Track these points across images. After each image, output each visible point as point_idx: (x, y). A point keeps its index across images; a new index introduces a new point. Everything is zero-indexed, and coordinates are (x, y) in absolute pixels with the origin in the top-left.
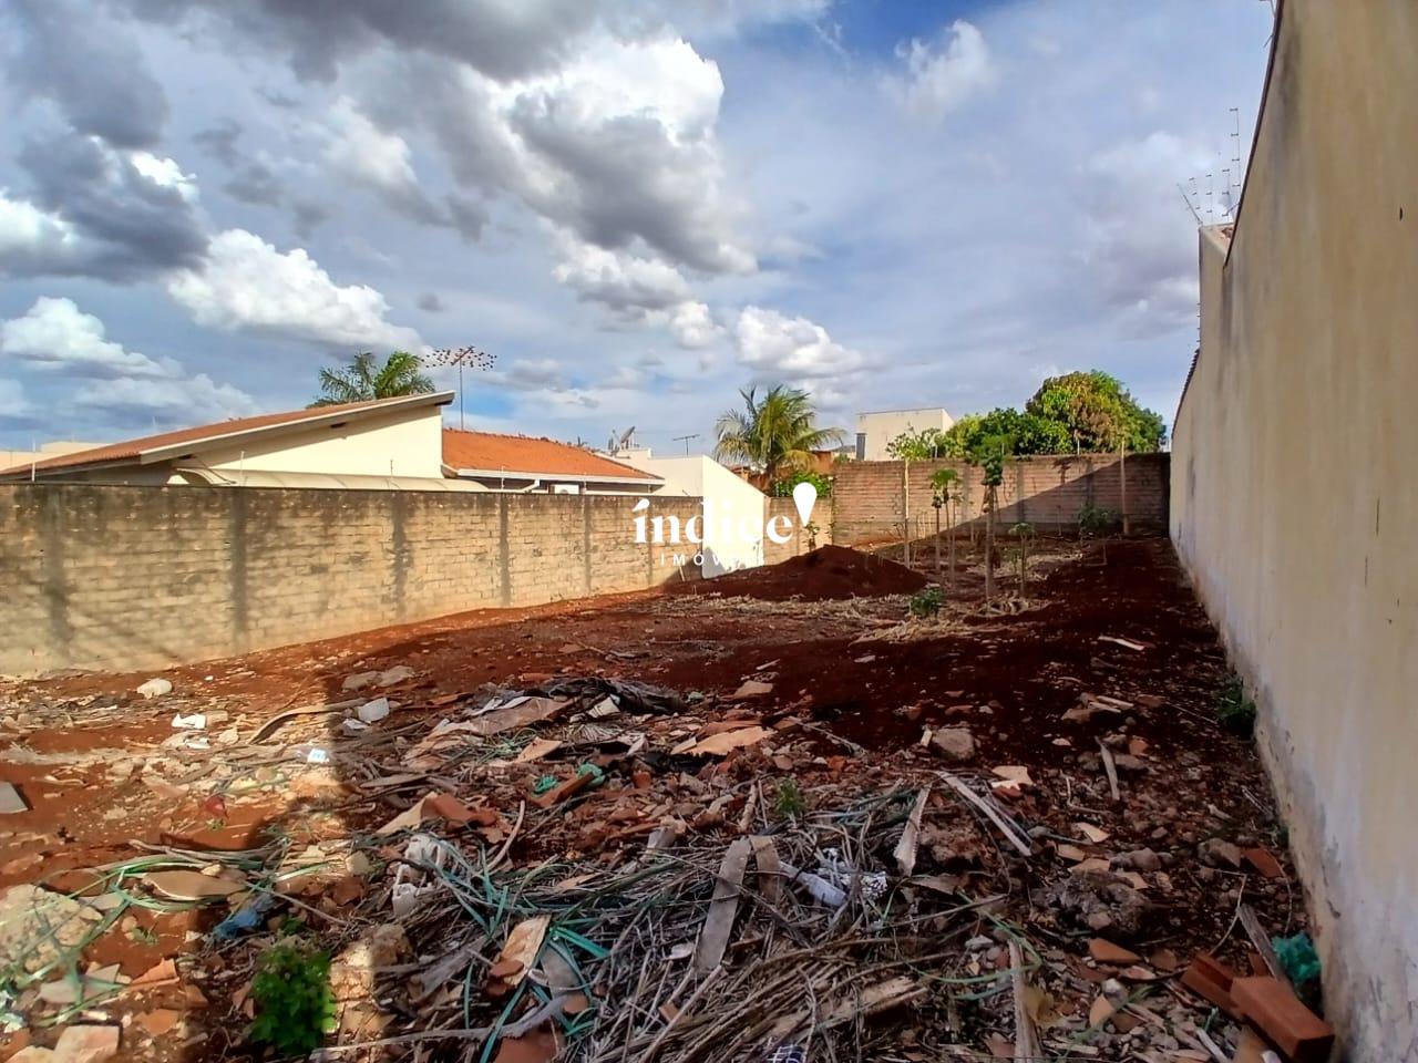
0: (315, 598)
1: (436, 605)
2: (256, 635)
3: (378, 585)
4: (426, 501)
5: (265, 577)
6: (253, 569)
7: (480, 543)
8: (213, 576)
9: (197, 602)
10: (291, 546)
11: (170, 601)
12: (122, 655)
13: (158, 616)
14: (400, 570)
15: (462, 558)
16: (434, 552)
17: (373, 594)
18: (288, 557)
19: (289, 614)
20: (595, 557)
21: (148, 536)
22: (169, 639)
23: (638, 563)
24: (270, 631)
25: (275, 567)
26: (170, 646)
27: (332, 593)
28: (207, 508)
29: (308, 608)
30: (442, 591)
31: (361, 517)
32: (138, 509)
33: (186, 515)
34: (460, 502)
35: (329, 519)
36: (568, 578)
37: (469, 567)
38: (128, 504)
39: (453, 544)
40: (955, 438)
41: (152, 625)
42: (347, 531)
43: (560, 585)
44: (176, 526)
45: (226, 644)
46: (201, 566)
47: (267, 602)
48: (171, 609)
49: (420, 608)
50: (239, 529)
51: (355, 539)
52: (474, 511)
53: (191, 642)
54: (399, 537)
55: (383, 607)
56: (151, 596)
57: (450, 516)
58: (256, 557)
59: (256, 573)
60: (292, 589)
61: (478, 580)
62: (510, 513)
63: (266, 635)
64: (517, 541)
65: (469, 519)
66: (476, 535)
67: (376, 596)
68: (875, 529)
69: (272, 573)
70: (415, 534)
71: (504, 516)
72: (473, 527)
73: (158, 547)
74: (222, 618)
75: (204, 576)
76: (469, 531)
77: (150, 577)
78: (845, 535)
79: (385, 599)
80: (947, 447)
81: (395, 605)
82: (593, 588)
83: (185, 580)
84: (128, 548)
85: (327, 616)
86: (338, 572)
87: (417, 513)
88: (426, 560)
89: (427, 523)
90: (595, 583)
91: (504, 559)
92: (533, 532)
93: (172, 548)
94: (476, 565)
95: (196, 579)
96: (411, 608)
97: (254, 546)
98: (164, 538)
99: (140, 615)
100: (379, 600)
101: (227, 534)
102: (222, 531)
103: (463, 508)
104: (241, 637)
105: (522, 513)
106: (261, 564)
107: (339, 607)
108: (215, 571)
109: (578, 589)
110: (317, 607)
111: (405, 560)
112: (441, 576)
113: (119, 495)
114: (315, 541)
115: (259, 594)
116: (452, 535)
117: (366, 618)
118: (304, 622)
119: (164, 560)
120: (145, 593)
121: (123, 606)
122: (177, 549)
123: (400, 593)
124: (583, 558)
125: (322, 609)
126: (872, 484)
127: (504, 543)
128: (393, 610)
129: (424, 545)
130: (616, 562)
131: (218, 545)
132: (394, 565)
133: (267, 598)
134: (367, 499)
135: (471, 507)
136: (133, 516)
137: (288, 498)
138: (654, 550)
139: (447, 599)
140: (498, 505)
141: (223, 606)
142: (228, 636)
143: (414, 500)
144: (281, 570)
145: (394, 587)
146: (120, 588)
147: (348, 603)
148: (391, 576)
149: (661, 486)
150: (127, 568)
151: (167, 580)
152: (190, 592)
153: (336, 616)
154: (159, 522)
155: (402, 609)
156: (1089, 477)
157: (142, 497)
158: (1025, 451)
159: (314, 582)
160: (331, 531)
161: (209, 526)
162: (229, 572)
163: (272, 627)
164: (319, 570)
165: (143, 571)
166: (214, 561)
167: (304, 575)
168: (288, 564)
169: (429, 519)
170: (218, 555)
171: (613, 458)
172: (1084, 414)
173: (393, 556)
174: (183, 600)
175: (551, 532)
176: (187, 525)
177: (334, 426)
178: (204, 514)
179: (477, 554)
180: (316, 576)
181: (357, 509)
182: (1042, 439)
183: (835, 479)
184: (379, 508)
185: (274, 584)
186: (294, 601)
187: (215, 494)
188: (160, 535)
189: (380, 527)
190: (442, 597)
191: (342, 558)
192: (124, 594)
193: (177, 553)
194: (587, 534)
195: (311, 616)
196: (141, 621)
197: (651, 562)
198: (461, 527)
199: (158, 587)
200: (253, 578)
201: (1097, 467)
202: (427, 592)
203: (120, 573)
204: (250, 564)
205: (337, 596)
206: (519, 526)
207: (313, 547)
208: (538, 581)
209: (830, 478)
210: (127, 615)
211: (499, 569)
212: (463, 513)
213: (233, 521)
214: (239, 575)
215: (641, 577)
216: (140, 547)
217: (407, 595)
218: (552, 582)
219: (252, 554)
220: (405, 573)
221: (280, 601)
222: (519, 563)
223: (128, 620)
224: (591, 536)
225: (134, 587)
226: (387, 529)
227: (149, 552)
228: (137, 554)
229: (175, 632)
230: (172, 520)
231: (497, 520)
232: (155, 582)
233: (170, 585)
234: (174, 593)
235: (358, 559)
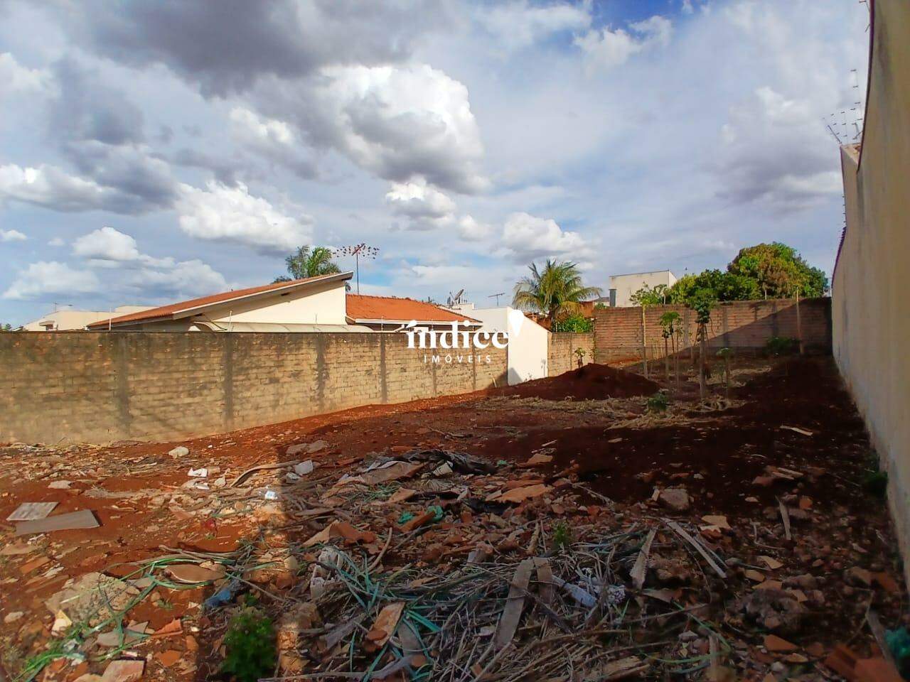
0: (272, 398)
1: (342, 402)
2: (237, 420)
3: (308, 390)
4: (336, 339)
5: (243, 385)
6: (237, 381)
7: (369, 364)
8: (213, 386)
9: (204, 401)
10: (258, 367)
11: (188, 400)
12: (160, 432)
13: (181, 409)
14: (321, 380)
15: (356, 373)
16: (342, 369)
17: (305, 395)
18: (256, 373)
19: (257, 408)
20: (439, 372)
21: (176, 362)
22: (188, 423)
23: (466, 376)
24: (246, 418)
25: (249, 380)
26: (188, 427)
27: (282, 395)
28: (211, 345)
29: (267, 404)
30: (345, 394)
31: (299, 349)
32: (171, 346)
33: (199, 349)
34: (357, 339)
35: (280, 351)
36: (422, 386)
37: (362, 378)
38: (166, 343)
39: (352, 365)
41: (178, 414)
42: (290, 357)
43: (418, 390)
44: (193, 356)
45: (221, 426)
46: (207, 379)
47: (244, 400)
48: (189, 405)
49: (333, 404)
50: (228, 357)
51: (295, 362)
52: (365, 344)
53: (200, 424)
54: (321, 360)
55: (311, 404)
56: (179, 397)
57: (350, 348)
58: (238, 374)
59: (238, 383)
60: (259, 393)
61: (368, 387)
62: (387, 345)
63: (243, 420)
64: (390, 363)
65: (361, 349)
66: (366, 359)
67: (307, 397)
68: (623, 352)
69: (248, 383)
70: (330, 359)
71: (383, 347)
72: (364, 354)
73: (182, 368)
74: (218, 410)
75: (208, 386)
76: (362, 357)
77: (178, 386)
78: (602, 356)
79: (312, 399)
80: (672, 297)
81: (318, 402)
82: (438, 392)
83: (198, 387)
84: (165, 369)
85: (278, 409)
86: (285, 382)
87: (331, 346)
88: (336, 375)
89: (337, 352)
90: (439, 388)
91: (383, 374)
92: (401, 357)
93: (190, 369)
94: (366, 377)
95: (204, 387)
96: (327, 404)
97: (237, 367)
98: (186, 363)
99: (171, 408)
100: (309, 399)
101: (222, 360)
102: (219, 359)
103: (358, 343)
104: (229, 422)
105: (394, 345)
106: (241, 378)
107: (285, 404)
108: (216, 382)
109: (429, 392)
110: (273, 403)
111: (324, 375)
112: (345, 384)
113: (160, 338)
114: (272, 364)
115: (240, 396)
116: (352, 360)
117: (301, 410)
118: (265, 413)
119: (186, 376)
120: (175, 395)
121: (162, 403)
122: (193, 369)
123: (321, 395)
124: (432, 373)
125: (275, 405)
126: (620, 322)
127: (383, 364)
128: (317, 405)
129: (335, 365)
130: (452, 375)
131: (217, 367)
132: (317, 378)
133: (244, 398)
134: (302, 338)
135: (363, 342)
136: (168, 350)
137: (257, 338)
138: (476, 368)
139: (349, 399)
140: (379, 340)
141: (219, 403)
142: (222, 421)
143: (330, 338)
144: (252, 381)
145: (318, 391)
146: (160, 393)
147: (290, 401)
148: (316, 384)
149: (480, 327)
150: (165, 381)
151: (187, 388)
152: (201, 395)
153: (284, 409)
154: (184, 353)
155: (322, 405)
156: (774, 316)
157: (173, 339)
158: (728, 298)
159: (271, 388)
160: (281, 358)
161: (212, 355)
162: (222, 383)
163: (247, 415)
164: (274, 381)
165: (174, 383)
166: (214, 376)
167: (265, 384)
168: (257, 378)
169: (338, 349)
170: (216, 373)
171: (450, 310)
172: (769, 272)
173: (317, 372)
174: (197, 399)
175: (412, 357)
176: (199, 355)
177: (283, 295)
178: (209, 349)
179: (367, 371)
180: (272, 385)
181: (296, 344)
182: (740, 290)
183: (595, 319)
184: (309, 344)
185: (248, 390)
186: (259, 400)
188: (185, 361)
189: (310, 355)
190: (345, 397)
191: (287, 374)
192: (162, 396)
193: (194, 371)
195: (270, 409)
196: (171, 412)
197: (474, 375)
198: (357, 354)
199: (182, 392)
200: (236, 386)
201: (779, 308)
202: (337, 394)
203: (160, 384)
204: (234, 378)
205: (284, 397)
206: (393, 353)
207: (271, 367)
208: (404, 387)
209: (592, 319)
210: (164, 408)
211: (381, 380)
212: (359, 346)
213: (225, 352)
214: (228, 385)
215: (468, 384)
216: (172, 368)
217: (325, 396)
218: (413, 388)
219: (236, 372)
220: (324, 383)
221: (252, 400)
222: (392, 377)
223: (165, 412)
225: (169, 392)
226: (314, 356)
227: (178, 371)
228: (170, 372)
229: (192, 419)
230: (191, 352)
231: (379, 350)
232: (181, 389)
233: (189, 391)
234: (190, 395)
235: (297, 375)
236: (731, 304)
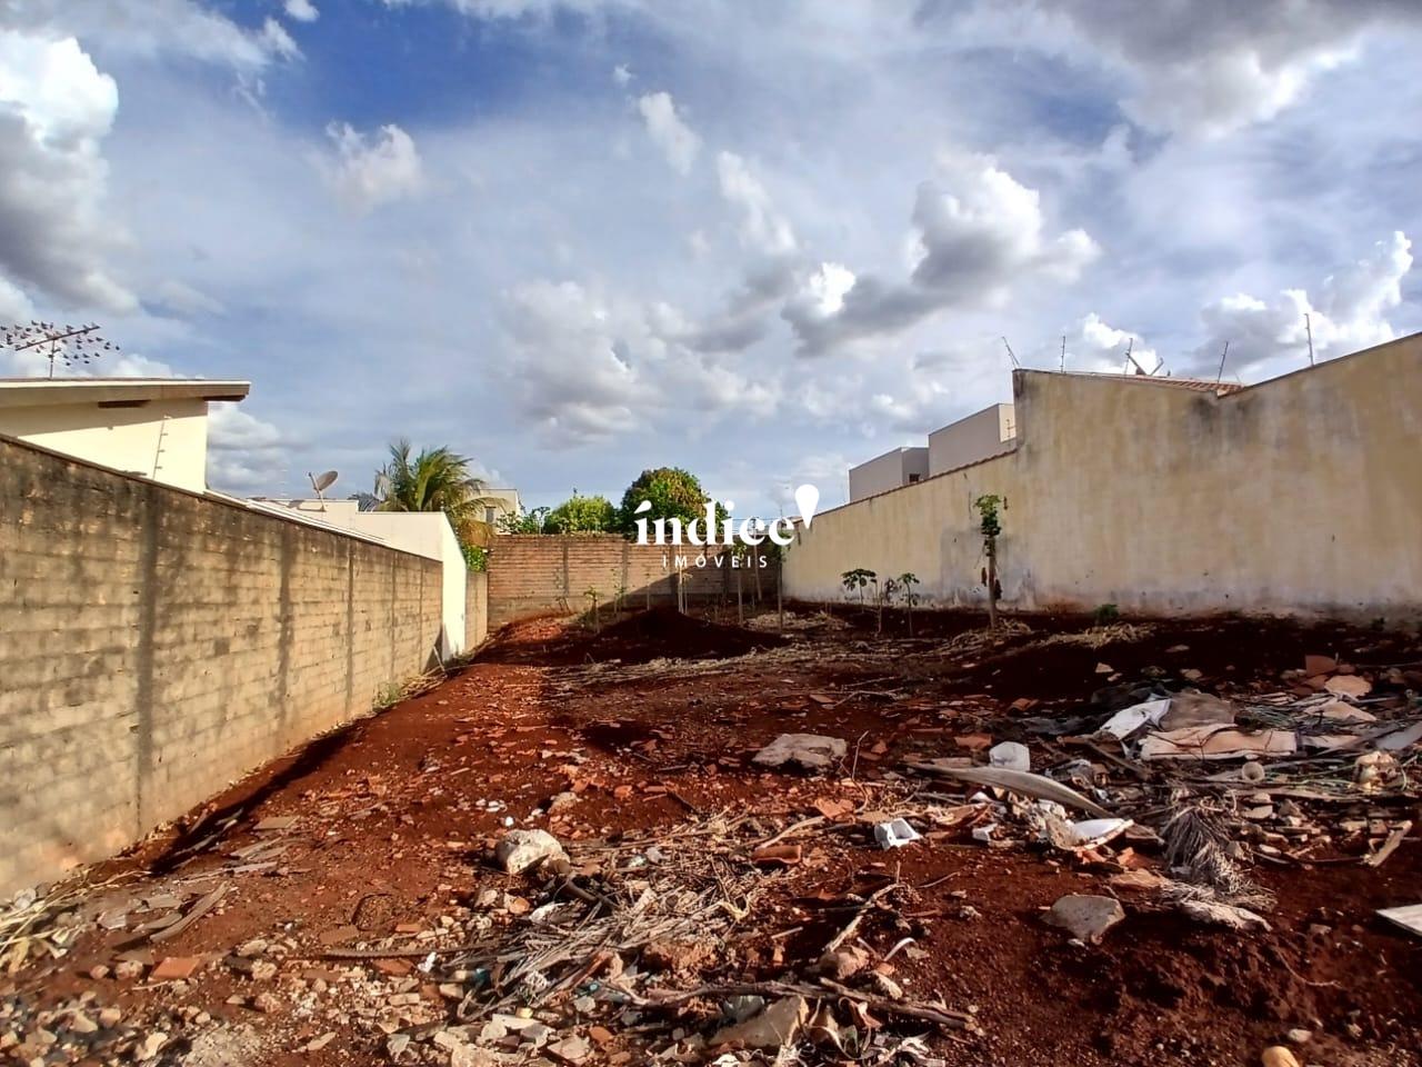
0: (214, 700)
3: (267, 675)
4: (304, 539)
5: (171, 662)
6: (160, 646)
7: (337, 609)
8: (117, 663)
9: (97, 718)
10: (199, 605)
11: (64, 717)
13: (50, 752)
14: (284, 648)
15: (325, 631)
16: (307, 621)
17: (262, 690)
18: (196, 624)
19: (193, 734)
21: (45, 566)
22: (64, 804)
23: (415, 641)
24: (172, 771)
25: (182, 643)
26: (65, 819)
27: (231, 690)
28: (120, 519)
29: (209, 720)
30: (311, 685)
31: (258, 558)
32: (35, 502)
33: (93, 529)
34: (326, 546)
35: (233, 559)
36: (383, 661)
37: (329, 644)
38: (24, 490)
39: (320, 609)
40: (568, 518)
41: (44, 774)
42: (247, 580)
44: (80, 549)
45: (128, 803)
46: (105, 640)
47: (172, 712)
48: (65, 734)
50: (149, 562)
51: (253, 595)
52: (334, 561)
53: (89, 808)
55: (269, 714)
56: (42, 706)
57: (319, 566)
58: (165, 623)
59: (163, 654)
60: (197, 686)
61: (334, 665)
62: (354, 567)
64: (357, 609)
65: (330, 573)
66: (334, 596)
67: (266, 693)
69: (179, 654)
70: (296, 592)
71: (351, 572)
72: (333, 584)
73: (56, 596)
74: (125, 748)
75: (108, 662)
76: (330, 590)
77: (41, 661)
78: (502, 612)
79: (271, 699)
80: (561, 526)
81: (278, 708)
83: (86, 669)
85: (227, 733)
86: (237, 653)
87: (298, 558)
88: (302, 634)
89: (304, 575)
91: (350, 634)
92: (366, 596)
93: (72, 598)
94: (333, 642)
95: (98, 668)
97: (163, 601)
98: (63, 575)
99: (26, 752)
100: (266, 701)
101: (137, 574)
102: (132, 568)
105: (361, 567)
106: (169, 636)
107: (235, 716)
108: (120, 650)
110: (217, 717)
111: (288, 633)
112: (310, 660)
114: (219, 596)
115: (165, 696)
116: (320, 596)
118: (205, 747)
119: (62, 625)
120: (34, 699)
122: (78, 600)
123: (282, 688)
124: (391, 634)
125: (221, 721)
127: (350, 612)
128: (276, 717)
129: (302, 609)
130: (406, 639)
131: (126, 596)
132: (280, 641)
133: (173, 703)
134: (264, 529)
136: (28, 517)
138: (422, 626)
139: (313, 695)
140: (348, 555)
141: (127, 723)
142: (131, 787)
143: (297, 537)
144: (188, 648)
145: (279, 678)
147: (242, 709)
148: (277, 659)
151: (64, 673)
152: (92, 695)
153: (233, 734)
154: (63, 537)
155: (283, 714)
157: (44, 477)
159: (214, 670)
160: (233, 580)
161: (119, 554)
162: (135, 652)
163: (175, 760)
164: (222, 647)
165: (35, 649)
166: (119, 628)
167: (208, 658)
168: (195, 638)
169: (306, 568)
170: (125, 617)
173: (280, 626)
174: (82, 715)
175: (375, 597)
176: (93, 551)
178: (116, 531)
179: (334, 626)
180: (218, 661)
181: (256, 544)
183: (489, 552)
184: (272, 546)
185: (180, 676)
186: (197, 707)
187: (128, 490)
188: (60, 568)
190: (310, 694)
191: (241, 629)
193: (80, 608)
194: (393, 601)
195: (212, 735)
196: (29, 767)
197: (421, 640)
198: (326, 583)
200: (160, 665)
202: (301, 685)
204: (157, 638)
205: (235, 697)
206: (360, 586)
207: (217, 606)
208: (368, 665)
209: (485, 551)
211: (347, 648)
212: (327, 563)
213: (144, 549)
214: (146, 658)
215: (416, 658)
216: (33, 593)
217: (288, 692)
218: (375, 668)
219: (161, 616)
220: (288, 654)
221: (185, 709)
222: (359, 639)
224: (395, 606)
225: (21, 687)
226: (276, 581)
227: (43, 606)
228: (27, 606)
229: (71, 788)
230: (77, 535)
232: (48, 676)
233: (67, 681)
234: (72, 700)
235: (253, 631)
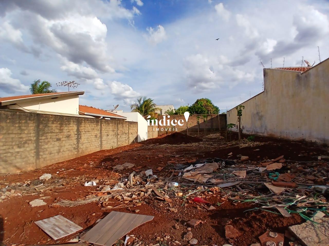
0: (57, 148)
1: (86, 150)
2: (42, 160)
3: (73, 144)
4: (84, 120)
5: (44, 142)
6: (41, 139)
7: (96, 132)
8: (30, 142)
9: (25, 150)
10: (52, 132)
11: (18, 150)
12: (4, 168)
13: (14, 155)
15: (92, 137)
16: (86, 135)
17: (72, 147)
18: (51, 136)
19: (51, 154)
20: (119, 136)
21: (13, 128)
22: (17, 162)
23: (126, 138)
24: (45, 159)
25: (47, 139)
26: (18, 165)
27: (62, 147)
28: (30, 120)
29: (55, 151)
30: (88, 146)
31: (69, 124)
32: (9, 119)
33: (23, 122)
34: (92, 121)
35: (61, 125)
36: (114, 142)
37: (93, 139)
38: (7, 117)
39: (90, 133)
40: (180, 111)
41: (13, 158)
42: (66, 128)
43: (112, 144)
44: (20, 125)
45: (33, 164)
46: (27, 138)
47: (45, 150)
48: (18, 152)
49: (83, 151)
50: (38, 126)
51: (67, 131)
52: (95, 124)
53: (23, 163)
54: (78, 130)
55: (74, 151)
56: (13, 148)
57: (89, 125)
58: (42, 136)
59: (42, 141)
60: (51, 146)
61: (95, 143)
62: (102, 124)
63: (44, 160)
64: (104, 133)
65: (93, 126)
66: (95, 130)
67: (73, 147)
69: (46, 141)
70: (82, 130)
71: (101, 125)
72: (94, 128)
73: (15, 132)
74: (33, 155)
75: (28, 142)
76: (94, 129)
77: (12, 142)
79: (74, 148)
81: (77, 150)
82: (118, 145)
83: (22, 143)
84: (6, 132)
85: (60, 154)
86: (63, 140)
87: (82, 124)
88: (84, 137)
89: (84, 127)
90: (119, 143)
91: (101, 137)
92: (107, 130)
93: (19, 132)
94: (95, 138)
95: (25, 143)
96: (80, 150)
97: (42, 132)
98: (17, 129)
99: (9, 155)
100: (73, 149)
101: (35, 128)
102: (33, 127)
103: (92, 123)
104: (38, 161)
105: (105, 124)
106: (43, 138)
107: (63, 151)
108: (31, 140)
109: (115, 145)
110: (58, 151)
111: (79, 137)
112: (87, 142)
113: (4, 114)
114: (58, 131)
115: (43, 147)
116: (90, 130)
117: (70, 154)
118: (54, 156)
119: (17, 136)
120: (11, 147)
121: (4, 152)
122: (20, 132)
123: (78, 146)
124: (117, 137)
125: (59, 152)
127: (101, 133)
128: (76, 152)
129: (84, 133)
130: (123, 138)
131: (32, 132)
132: (77, 138)
133: (45, 148)
134: (71, 119)
135: (94, 122)
136: (8, 121)
137: (51, 118)
138: (129, 135)
139: (88, 148)
140: (100, 122)
141: (33, 151)
142: (34, 161)
143: (82, 120)
144: (49, 140)
145: (77, 145)
146: (4, 146)
147: (65, 150)
148: (76, 141)
149: (126, 119)
150: (6, 139)
151: (17, 143)
152: (24, 147)
153: (62, 154)
154: (16, 123)
155: (78, 151)
156: (212, 119)
157: (11, 115)
159: (57, 143)
160: (62, 128)
161: (30, 125)
162: (34, 140)
163: (46, 157)
164: (58, 140)
165: (11, 140)
166: (30, 137)
167: (55, 141)
168: (51, 138)
169: (85, 125)
170: (32, 135)
173: (77, 136)
174: (22, 150)
175: (110, 130)
176: (23, 125)
177: (52, 98)
178: (29, 122)
179: (95, 135)
180: (58, 142)
181: (68, 122)
183: (158, 119)
184: (74, 122)
185: (47, 144)
186: (52, 149)
187: (32, 115)
188: (16, 128)
189: (73, 127)
190: (87, 147)
191: (64, 136)
192: (4, 147)
193: (21, 134)
194: (117, 130)
195: (56, 154)
196: (9, 157)
197: (129, 138)
198: (92, 128)
199: (15, 145)
200: (41, 142)
202: (84, 146)
203: (4, 140)
204: (40, 138)
205: (63, 148)
206: (104, 128)
207: (57, 133)
208: (108, 143)
210: (6, 154)
211: (100, 140)
212: (93, 124)
213: (36, 124)
214: (37, 141)
215: (127, 141)
216: (10, 132)
217: (80, 147)
218: (111, 143)
219: (41, 135)
220: (79, 141)
221: (48, 149)
222: (104, 138)
223: (6, 156)
224: (118, 131)
225: (8, 145)
226: (75, 128)
227: (12, 134)
228: (9, 134)
229: (19, 160)
230: (19, 123)
231: (99, 126)
232: (14, 144)
233: (18, 145)
234: (19, 147)
235: (68, 137)
236: (200, 115)
